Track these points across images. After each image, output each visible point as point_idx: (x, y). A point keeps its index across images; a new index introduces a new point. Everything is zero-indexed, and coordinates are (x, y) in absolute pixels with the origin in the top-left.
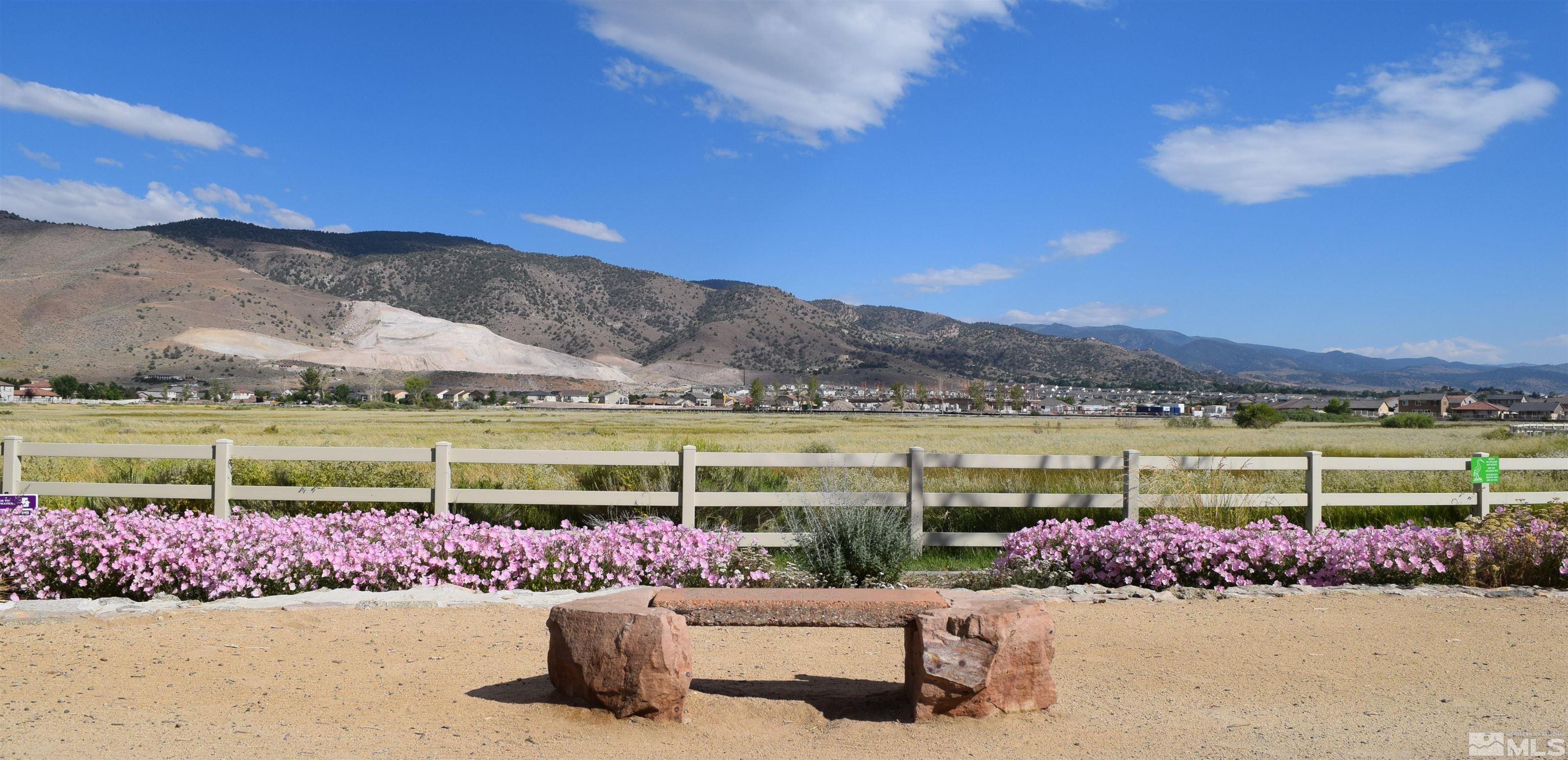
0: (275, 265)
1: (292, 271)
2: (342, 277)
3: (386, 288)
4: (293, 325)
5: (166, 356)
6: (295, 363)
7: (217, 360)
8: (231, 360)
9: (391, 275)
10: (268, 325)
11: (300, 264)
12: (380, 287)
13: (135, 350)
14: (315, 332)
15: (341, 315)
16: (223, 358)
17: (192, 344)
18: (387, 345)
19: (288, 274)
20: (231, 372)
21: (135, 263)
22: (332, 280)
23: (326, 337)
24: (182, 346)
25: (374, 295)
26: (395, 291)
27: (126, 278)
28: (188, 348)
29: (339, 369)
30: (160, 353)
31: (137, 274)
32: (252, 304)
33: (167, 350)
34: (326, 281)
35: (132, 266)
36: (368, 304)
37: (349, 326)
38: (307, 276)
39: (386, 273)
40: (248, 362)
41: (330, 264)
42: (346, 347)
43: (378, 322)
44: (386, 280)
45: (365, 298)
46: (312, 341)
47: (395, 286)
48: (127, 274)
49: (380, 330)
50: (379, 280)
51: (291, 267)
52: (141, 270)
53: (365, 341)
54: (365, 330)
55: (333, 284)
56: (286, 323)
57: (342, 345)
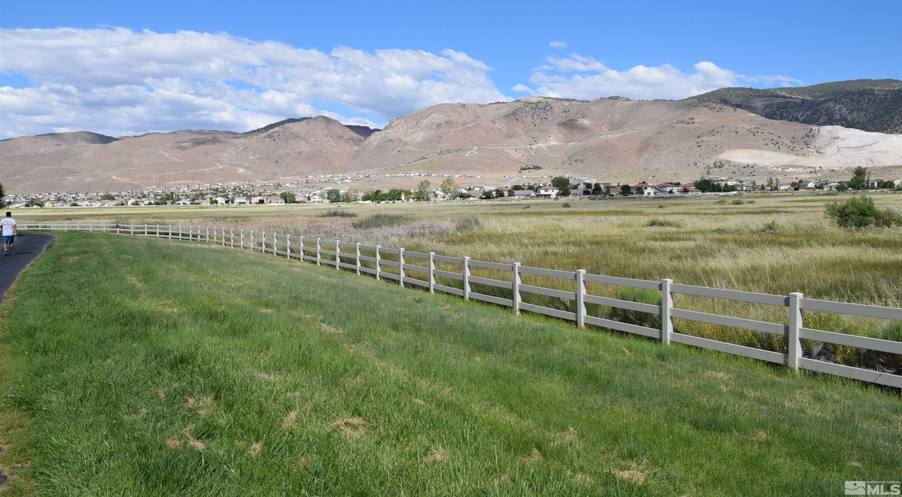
0: (768, 110)
1: (778, 112)
2: (809, 113)
3: (838, 117)
4: (784, 144)
5: (715, 167)
6: (790, 166)
7: (744, 167)
8: (752, 167)
9: (840, 108)
10: (770, 145)
11: (783, 108)
12: (833, 117)
13: (698, 164)
14: (798, 148)
15: (813, 136)
16: (748, 166)
17: (729, 159)
18: (844, 152)
19: (775, 114)
20: (754, 174)
21: (691, 117)
22: (803, 115)
23: (805, 149)
24: (724, 160)
25: (831, 122)
26: (845, 119)
27: (688, 125)
28: (727, 162)
29: (818, 169)
30: (711, 165)
31: (693, 123)
32: (759, 133)
33: (715, 164)
34: (799, 116)
35: (690, 119)
36: (829, 128)
37: (819, 142)
38: (787, 114)
39: (837, 108)
40: (763, 167)
41: (801, 106)
42: (818, 155)
43: (838, 138)
44: (837, 112)
45: (825, 124)
46: (797, 153)
47: (843, 115)
48: (688, 123)
49: (840, 143)
50: (832, 112)
51: (777, 110)
52: (695, 121)
53: (830, 150)
54: (830, 144)
55: (803, 117)
56: (780, 143)
57: (815, 153)
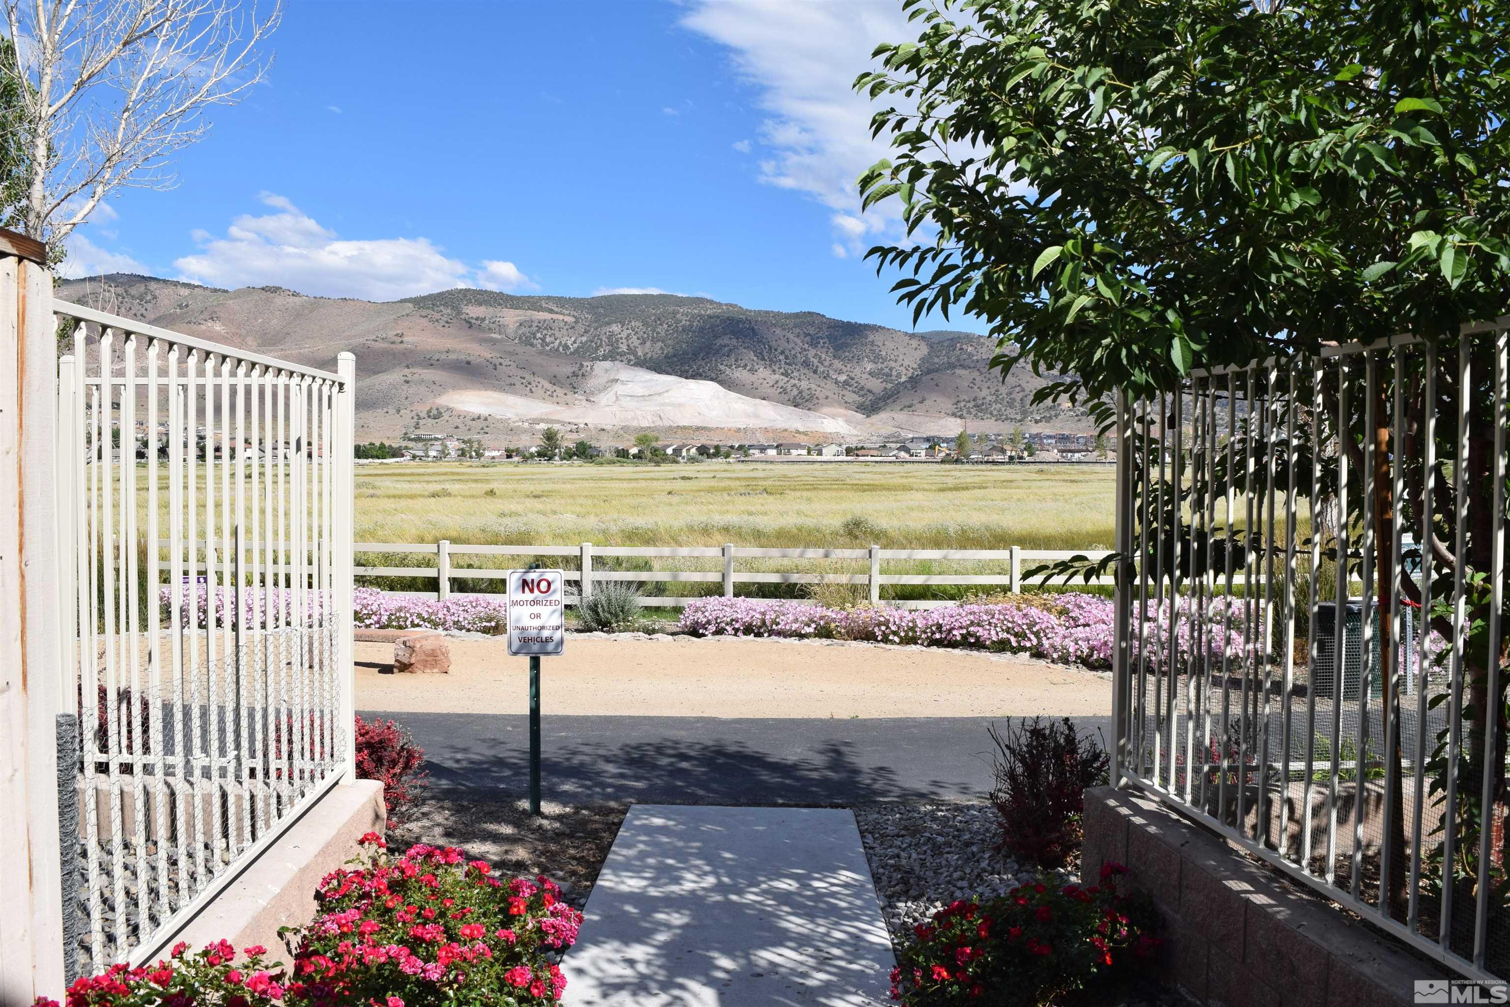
0: (523, 330)
1: (539, 335)
2: (584, 339)
3: (624, 348)
4: (540, 386)
5: (429, 417)
6: (542, 421)
7: (474, 420)
8: (486, 419)
9: (628, 335)
10: (519, 386)
11: (546, 328)
12: (618, 348)
13: (402, 412)
14: (560, 391)
15: (583, 375)
16: (479, 418)
17: (451, 405)
18: (625, 402)
19: (534, 338)
20: (486, 430)
21: (399, 332)
22: (575, 342)
23: (570, 396)
24: (442, 407)
25: (612, 356)
26: (632, 351)
27: (393, 346)
28: (448, 409)
29: (582, 426)
30: (423, 415)
31: (402, 342)
32: (503, 367)
33: (429, 411)
34: (569, 343)
35: (397, 335)
36: (607, 364)
37: (591, 383)
38: (552, 339)
39: (624, 335)
40: (501, 421)
41: (573, 328)
42: (588, 404)
43: (617, 380)
44: (624, 341)
45: (605, 358)
46: (558, 400)
47: (632, 346)
48: (393, 343)
49: (619, 388)
50: (617, 341)
51: (538, 331)
52: (405, 339)
53: (605, 399)
54: (605, 388)
55: (575, 345)
56: (534, 384)
57: (584, 403)
